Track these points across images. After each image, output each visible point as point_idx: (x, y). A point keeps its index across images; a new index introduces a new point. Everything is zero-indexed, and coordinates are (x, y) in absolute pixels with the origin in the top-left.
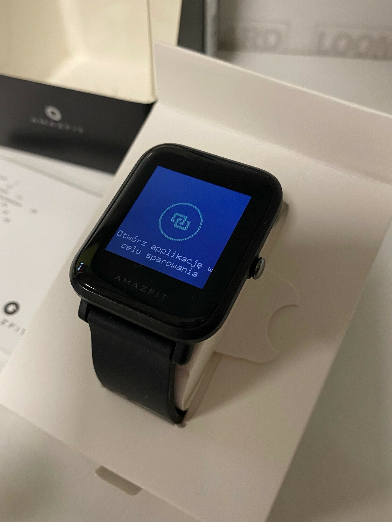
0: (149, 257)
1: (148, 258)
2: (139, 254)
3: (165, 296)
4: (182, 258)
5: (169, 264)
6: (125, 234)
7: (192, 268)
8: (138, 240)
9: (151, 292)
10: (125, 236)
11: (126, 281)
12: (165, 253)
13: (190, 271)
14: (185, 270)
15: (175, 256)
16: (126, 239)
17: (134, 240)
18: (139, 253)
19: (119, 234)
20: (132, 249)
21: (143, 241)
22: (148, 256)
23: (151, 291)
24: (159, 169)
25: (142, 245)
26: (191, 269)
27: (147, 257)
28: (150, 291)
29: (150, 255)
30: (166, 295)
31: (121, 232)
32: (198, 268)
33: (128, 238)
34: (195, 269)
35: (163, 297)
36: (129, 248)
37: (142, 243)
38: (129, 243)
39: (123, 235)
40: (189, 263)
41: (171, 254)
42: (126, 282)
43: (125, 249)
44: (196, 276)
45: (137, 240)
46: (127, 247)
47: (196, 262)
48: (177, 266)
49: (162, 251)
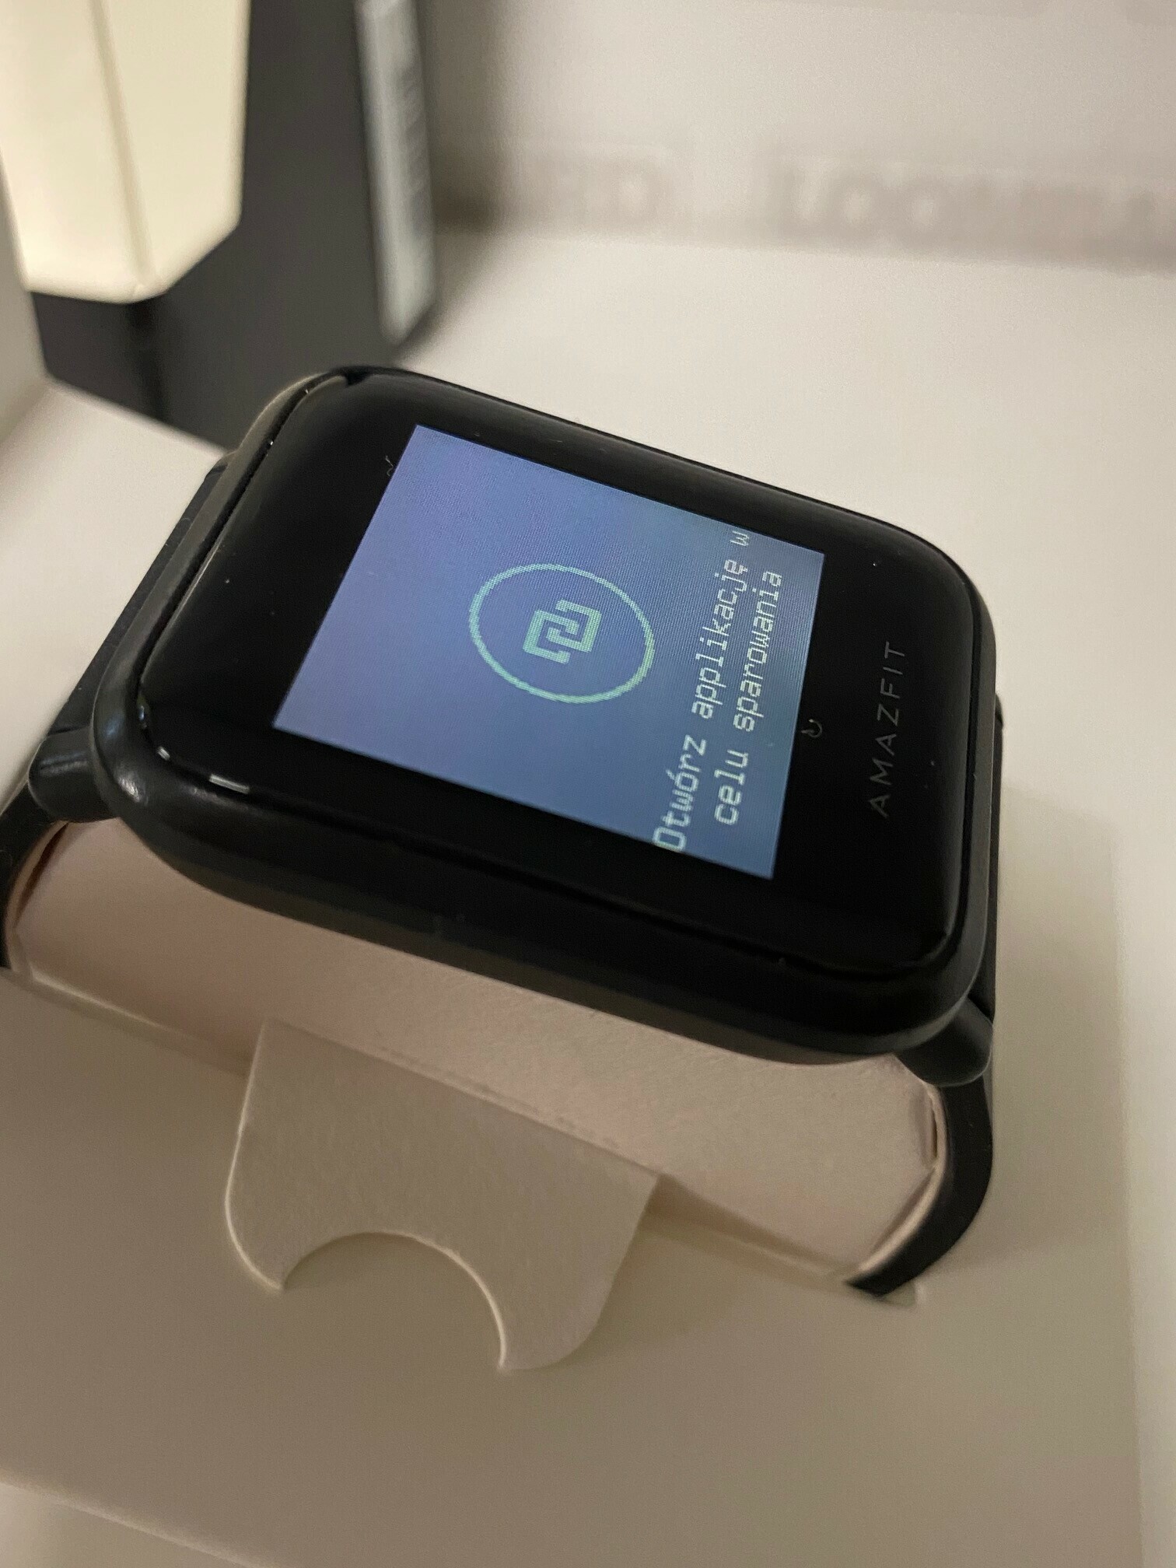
0: (749, 721)
1: (752, 722)
2: (745, 756)
4: (719, 617)
5: (758, 656)
6: (669, 820)
7: (750, 588)
8: (685, 765)
9: (891, 690)
10: (678, 815)
11: (881, 775)
12: (715, 671)
13: (762, 593)
14: (764, 608)
15: (720, 638)
16: (690, 813)
17: (687, 782)
18: (741, 758)
19: (676, 841)
20: (734, 783)
21: (686, 747)
22: (745, 721)
23: (887, 690)
25: (701, 751)
26: (754, 590)
27: (751, 728)
28: (890, 694)
29: (737, 718)
30: (884, 648)
31: (664, 837)
32: (746, 570)
33: (686, 804)
34: (753, 578)
35: (897, 652)
36: (729, 796)
37: (692, 750)
38: (706, 797)
39: (674, 827)
40: (735, 597)
41: (715, 651)
42: (884, 773)
43: (737, 807)
44: (778, 576)
45: (687, 771)
46: (729, 801)
47: (724, 577)
48: (758, 629)
49: (710, 682)
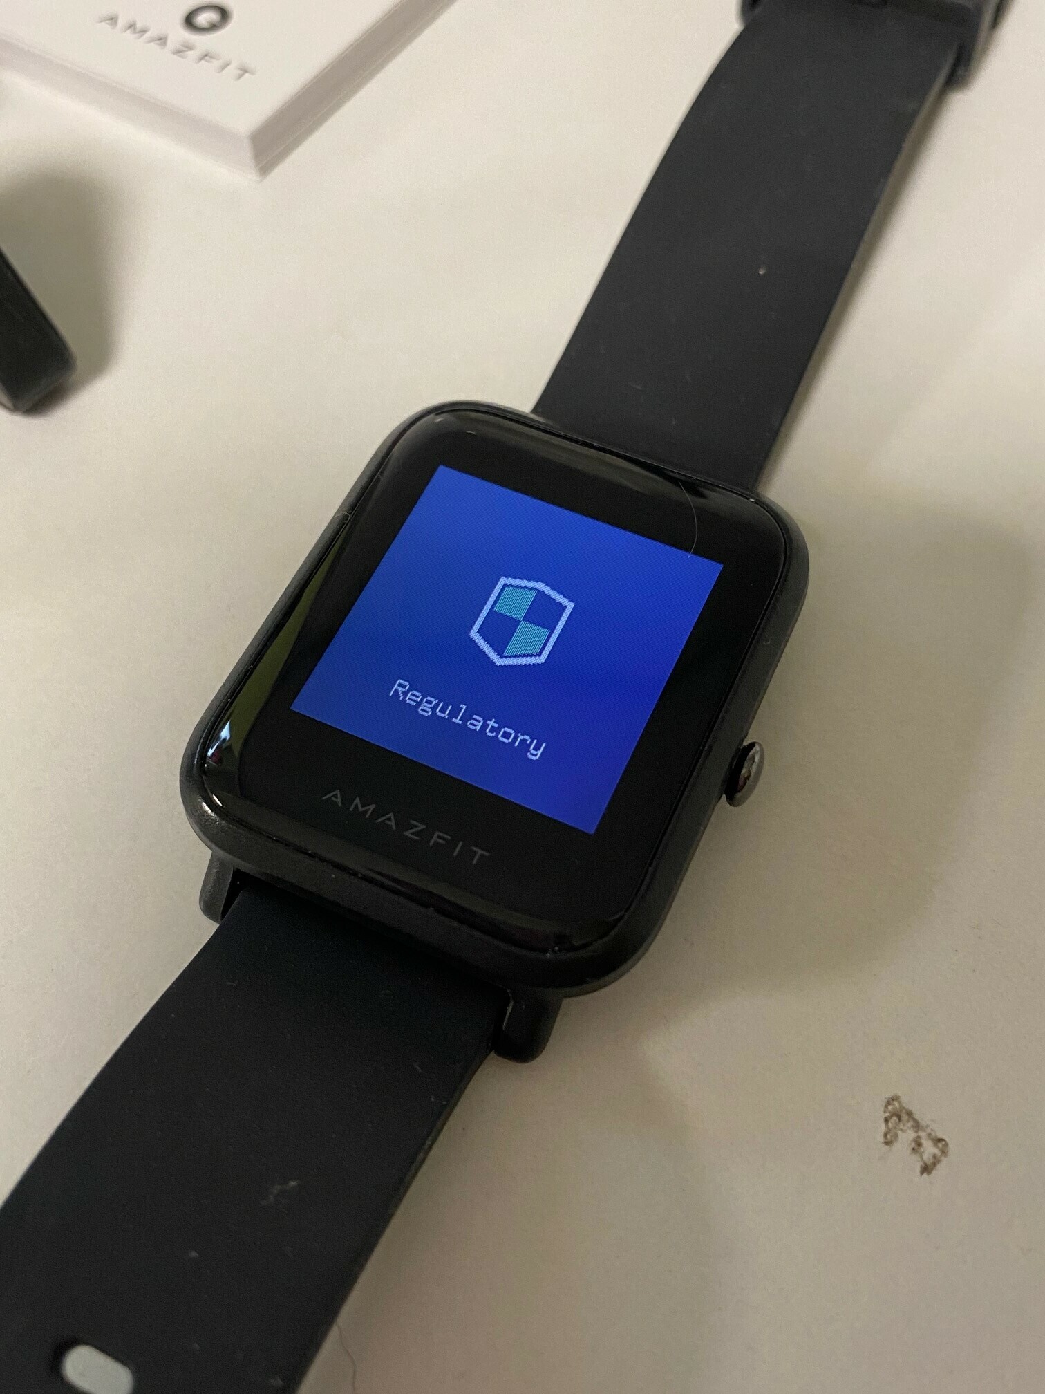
3: (482, 852)
9: (439, 840)
23: (438, 836)
24: (444, 474)
30: (483, 850)
35: (477, 857)
